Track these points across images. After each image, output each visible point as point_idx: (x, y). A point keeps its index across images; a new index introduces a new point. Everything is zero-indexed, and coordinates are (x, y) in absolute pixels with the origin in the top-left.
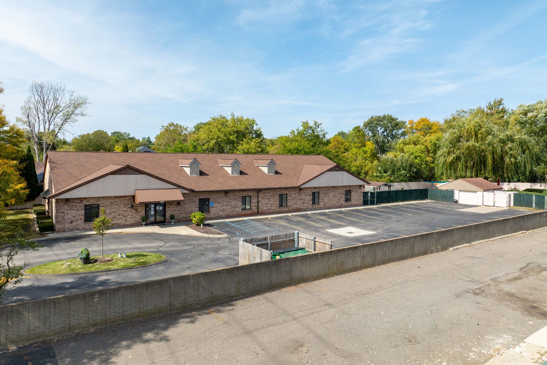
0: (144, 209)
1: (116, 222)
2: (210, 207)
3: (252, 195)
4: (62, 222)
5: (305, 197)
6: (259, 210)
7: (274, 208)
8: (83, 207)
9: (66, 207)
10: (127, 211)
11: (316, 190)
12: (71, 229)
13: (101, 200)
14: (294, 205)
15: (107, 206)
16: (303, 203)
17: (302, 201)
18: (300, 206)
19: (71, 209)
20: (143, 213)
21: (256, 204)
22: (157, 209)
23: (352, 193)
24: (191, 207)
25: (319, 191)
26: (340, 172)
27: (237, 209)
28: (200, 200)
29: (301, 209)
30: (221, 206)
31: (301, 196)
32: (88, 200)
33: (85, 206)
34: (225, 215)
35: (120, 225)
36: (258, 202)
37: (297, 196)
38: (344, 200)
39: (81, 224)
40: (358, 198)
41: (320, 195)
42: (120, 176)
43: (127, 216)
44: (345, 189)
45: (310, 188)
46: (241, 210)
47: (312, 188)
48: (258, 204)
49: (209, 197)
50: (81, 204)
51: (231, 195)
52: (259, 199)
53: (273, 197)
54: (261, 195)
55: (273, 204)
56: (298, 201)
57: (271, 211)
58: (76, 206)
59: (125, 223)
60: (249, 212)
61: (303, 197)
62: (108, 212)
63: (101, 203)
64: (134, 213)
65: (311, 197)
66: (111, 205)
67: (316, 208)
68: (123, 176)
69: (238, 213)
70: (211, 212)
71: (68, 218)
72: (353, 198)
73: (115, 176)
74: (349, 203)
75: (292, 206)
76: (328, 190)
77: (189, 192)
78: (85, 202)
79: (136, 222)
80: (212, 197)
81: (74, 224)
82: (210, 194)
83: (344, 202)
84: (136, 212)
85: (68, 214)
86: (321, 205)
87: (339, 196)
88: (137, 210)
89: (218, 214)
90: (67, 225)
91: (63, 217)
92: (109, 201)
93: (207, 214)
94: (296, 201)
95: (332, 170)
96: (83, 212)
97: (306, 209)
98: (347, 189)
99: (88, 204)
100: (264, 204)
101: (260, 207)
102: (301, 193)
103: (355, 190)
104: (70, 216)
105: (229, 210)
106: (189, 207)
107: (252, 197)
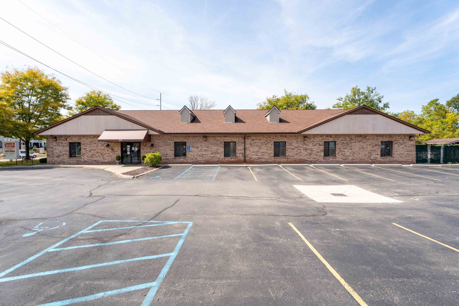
0: (120, 149)
1: (95, 159)
2: (187, 151)
3: (236, 141)
4: (52, 156)
5: (313, 147)
6: (246, 158)
7: (266, 157)
8: (67, 144)
9: (54, 143)
10: (104, 149)
11: (331, 139)
12: (59, 162)
13: (82, 139)
14: (296, 156)
15: (87, 144)
16: (310, 154)
17: (309, 151)
18: (306, 158)
19: (58, 145)
20: (119, 153)
21: (243, 151)
22: (133, 150)
23: (395, 146)
24: (166, 150)
25: (335, 140)
26: (369, 115)
27: (218, 156)
28: (175, 143)
29: (307, 161)
30: (199, 151)
31: (306, 145)
32: (71, 138)
33: (70, 143)
34: (204, 161)
35: (98, 162)
36: (245, 149)
37: (301, 145)
38: (380, 153)
39: (66, 158)
40: (406, 153)
41: (337, 146)
42: (92, 116)
43: (104, 155)
44: (381, 139)
45: (321, 135)
46: (223, 157)
47: (324, 137)
48: (245, 152)
49: (185, 141)
50: (66, 142)
51: (211, 140)
52: (247, 146)
53: (266, 144)
54: (248, 141)
55: (266, 152)
56: (302, 151)
57: (263, 160)
58: (62, 143)
59: (103, 161)
60: (233, 160)
61: (310, 146)
62: (88, 149)
63: (82, 141)
64: (111, 152)
65: (322, 148)
66: (91, 143)
67: (331, 161)
68: (94, 116)
69: (219, 160)
70: (187, 156)
71: (56, 153)
72: (396, 152)
73: (88, 116)
74: (388, 158)
75: (293, 156)
76: (351, 139)
77: (158, 134)
78: (69, 140)
79: (112, 160)
80: (189, 142)
81: (61, 158)
82: (187, 137)
83: (379, 157)
84: (112, 151)
85: (56, 149)
86: (339, 157)
87: (370, 148)
88: (113, 150)
89: (196, 159)
90: (55, 159)
91: (52, 152)
92: (89, 140)
93: (183, 158)
94: (299, 151)
95: (356, 112)
96: (67, 148)
97: (315, 161)
98: (386, 139)
99: (71, 141)
100: (253, 152)
101: (248, 155)
102: (306, 142)
103: (401, 141)
104: (57, 151)
105: (208, 155)
106: (164, 150)
107: (237, 143)
